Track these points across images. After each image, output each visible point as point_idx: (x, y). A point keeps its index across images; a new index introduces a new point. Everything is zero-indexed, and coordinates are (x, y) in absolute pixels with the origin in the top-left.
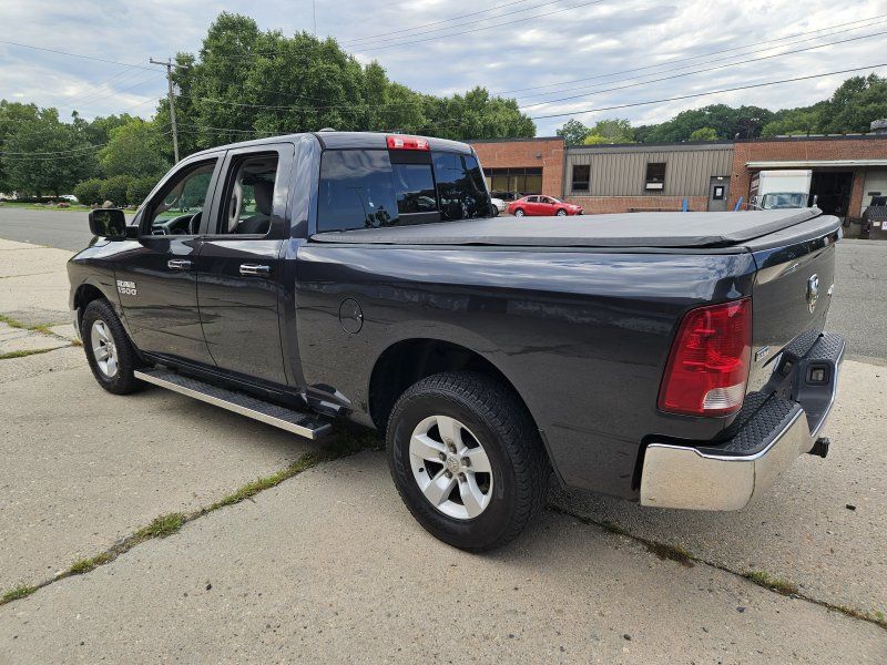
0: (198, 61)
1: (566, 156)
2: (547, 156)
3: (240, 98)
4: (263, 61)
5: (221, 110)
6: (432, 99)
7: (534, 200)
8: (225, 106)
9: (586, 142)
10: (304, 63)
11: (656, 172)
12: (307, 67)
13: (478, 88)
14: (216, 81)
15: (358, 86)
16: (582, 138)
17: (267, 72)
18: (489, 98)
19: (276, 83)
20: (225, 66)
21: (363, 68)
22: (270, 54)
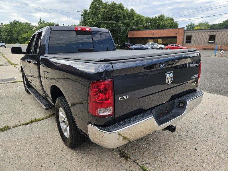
0: (88, 11)
1: (185, 33)
2: (179, 33)
3: (97, 20)
4: (103, 10)
5: (93, 23)
6: (149, 18)
7: (173, 45)
8: (94, 22)
9: (195, 29)
10: (113, 10)
11: (212, 37)
12: (114, 11)
13: (162, 15)
14: (92, 16)
15: (127, 15)
16: (194, 28)
17: (104, 13)
18: (165, 17)
19: (106, 15)
20: (94, 11)
21: (129, 11)
22: (105, 8)
